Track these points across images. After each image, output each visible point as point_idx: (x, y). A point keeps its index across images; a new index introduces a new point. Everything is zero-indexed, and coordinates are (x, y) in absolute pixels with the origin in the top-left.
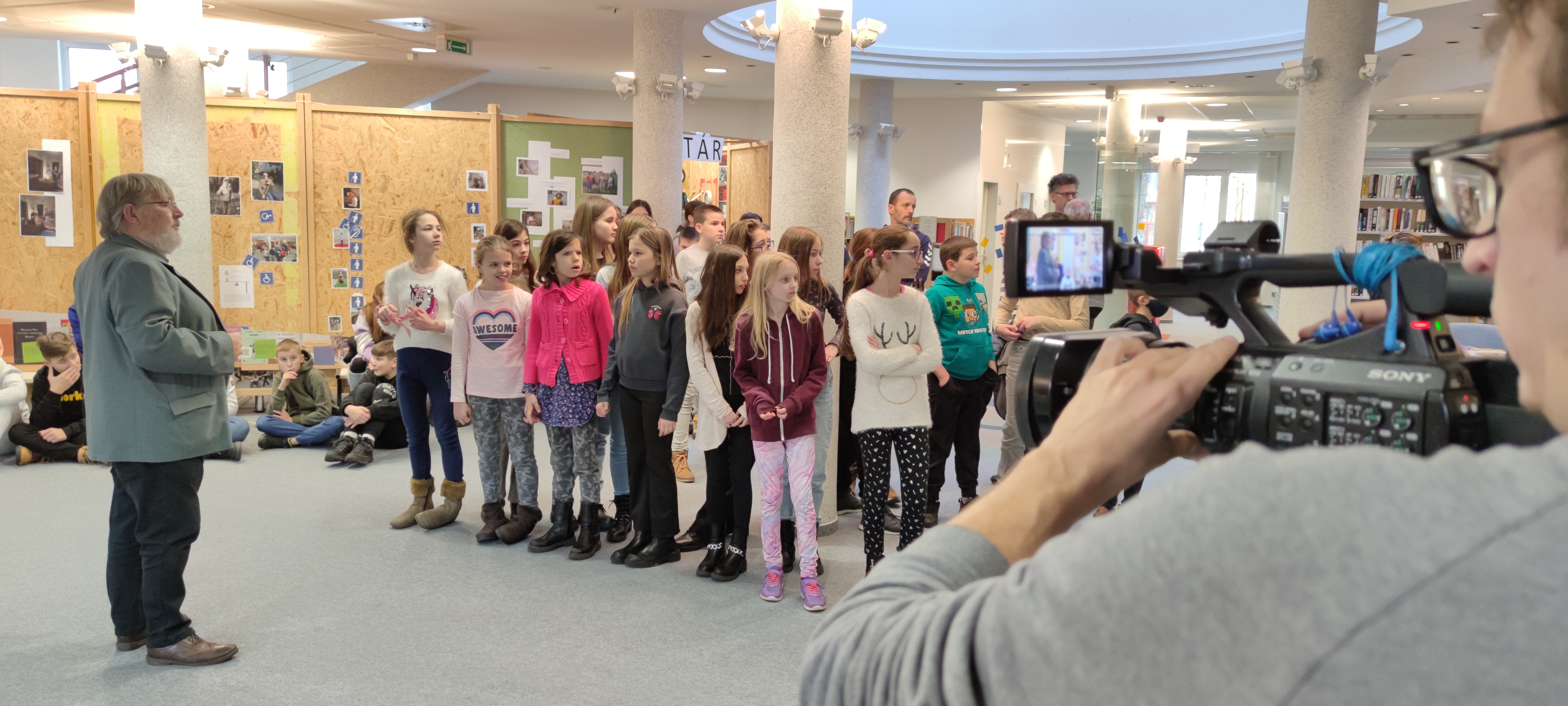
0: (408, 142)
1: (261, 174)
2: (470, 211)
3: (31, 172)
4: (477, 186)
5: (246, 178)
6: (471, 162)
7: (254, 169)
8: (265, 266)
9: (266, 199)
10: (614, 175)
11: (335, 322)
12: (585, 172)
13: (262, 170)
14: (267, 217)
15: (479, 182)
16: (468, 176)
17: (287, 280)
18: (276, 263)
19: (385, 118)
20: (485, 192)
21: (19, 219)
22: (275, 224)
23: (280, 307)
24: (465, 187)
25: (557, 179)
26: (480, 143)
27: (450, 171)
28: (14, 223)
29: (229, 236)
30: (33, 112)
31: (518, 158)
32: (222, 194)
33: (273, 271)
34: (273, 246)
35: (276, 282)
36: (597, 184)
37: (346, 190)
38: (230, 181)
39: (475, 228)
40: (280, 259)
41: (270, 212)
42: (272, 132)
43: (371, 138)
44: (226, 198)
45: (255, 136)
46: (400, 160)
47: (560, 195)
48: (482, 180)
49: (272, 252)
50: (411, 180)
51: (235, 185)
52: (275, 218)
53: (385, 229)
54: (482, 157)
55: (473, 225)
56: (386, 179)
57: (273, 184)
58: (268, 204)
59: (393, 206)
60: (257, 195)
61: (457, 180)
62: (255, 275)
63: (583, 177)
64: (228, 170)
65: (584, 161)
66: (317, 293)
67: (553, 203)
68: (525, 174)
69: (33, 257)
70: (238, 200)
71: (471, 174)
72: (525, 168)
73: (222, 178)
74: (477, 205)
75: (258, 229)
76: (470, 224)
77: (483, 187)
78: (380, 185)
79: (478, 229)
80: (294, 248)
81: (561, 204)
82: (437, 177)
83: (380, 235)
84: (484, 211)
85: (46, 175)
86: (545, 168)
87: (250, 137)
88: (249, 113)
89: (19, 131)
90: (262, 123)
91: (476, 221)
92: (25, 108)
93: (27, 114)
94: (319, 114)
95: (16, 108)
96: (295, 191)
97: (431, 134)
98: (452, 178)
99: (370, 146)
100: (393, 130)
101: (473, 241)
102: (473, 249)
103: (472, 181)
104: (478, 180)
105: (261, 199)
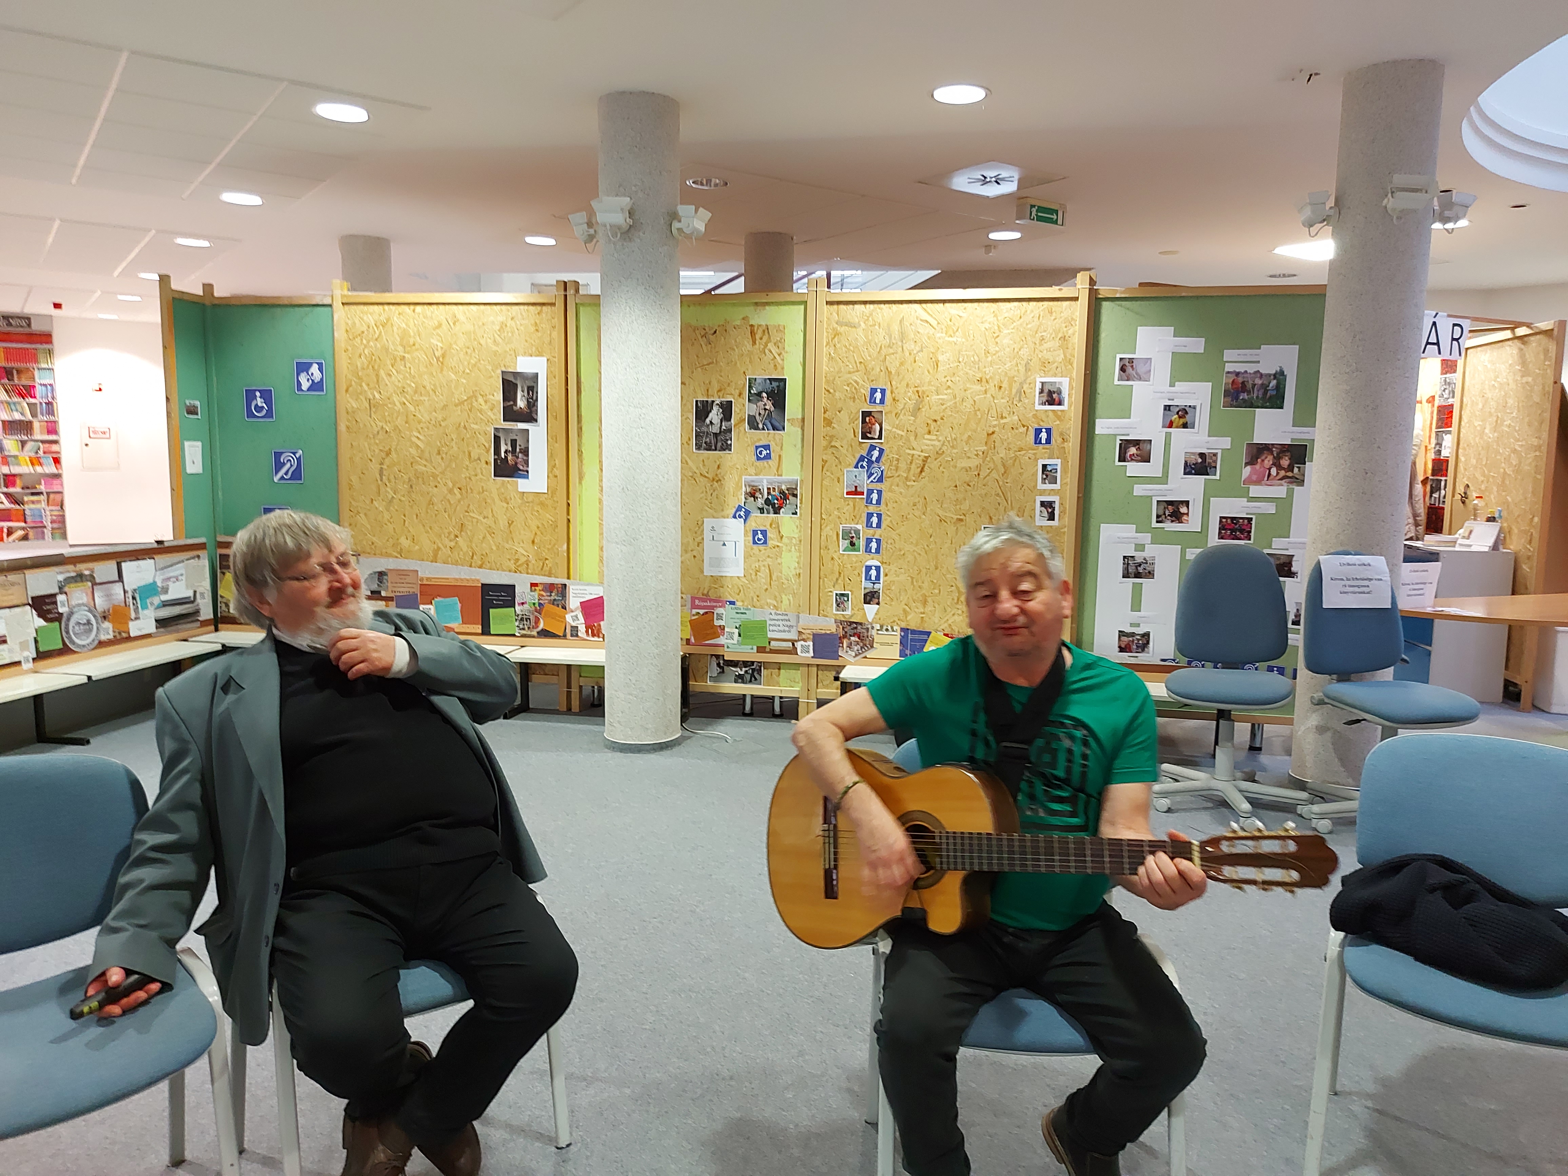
0: (954, 339)
1: (759, 394)
2: (1037, 441)
3: (505, 399)
4: (1051, 402)
5: (740, 400)
6: (1045, 364)
7: (750, 387)
8: (759, 520)
9: (763, 429)
10: (1280, 376)
11: (841, 600)
12: (1228, 372)
13: (760, 389)
14: (763, 453)
15: (1055, 396)
16: (1038, 386)
17: (785, 540)
18: (772, 515)
19: (924, 305)
20: (1062, 411)
21: (492, 458)
22: (773, 463)
23: (774, 578)
25: (1180, 386)
26: (1060, 336)
27: (1011, 380)
28: (487, 463)
29: (718, 480)
30: (510, 323)
31: (1119, 356)
32: (711, 422)
33: (768, 528)
34: (769, 493)
35: (770, 542)
36: (1249, 392)
37: (865, 414)
38: (721, 405)
39: (1044, 467)
40: (777, 511)
41: (767, 447)
42: (775, 337)
43: (903, 336)
44: (715, 429)
45: (754, 343)
46: (940, 368)
47: (1183, 412)
48: (1059, 392)
49: (767, 502)
50: (955, 397)
51: (727, 409)
52: (772, 455)
53: (915, 469)
54: (1062, 356)
55: (1041, 462)
56: (921, 396)
57: (772, 409)
58: (764, 436)
59: (927, 436)
60: (753, 424)
61: (1021, 393)
62: (746, 531)
63: (1225, 380)
64: (719, 391)
65: (1229, 354)
66: (821, 558)
67: (1171, 425)
68: (1128, 380)
69: (505, 505)
70: (730, 431)
72: (1129, 370)
73: (713, 402)
74: (1048, 431)
75: (752, 470)
76: (1036, 460)
77: (1060, 404)
78: (911, 404)
79: (1049, 468)
80: (795, 496)
81: (1185, 426)
82: (993, 390)
83: (907, 478)
84: (1060, 440)
85: (521, 403)
86: (1162, 369)
87: (748, 344)
88: (748, 311)
89: (495, 348)
90: (764, 324)
91: (1046, 455)
92: (501, 318)
93: (503, 326)
94: (835, 307)
95: (492, 318)
96: (800, 417)
97: (987, 326)
98: (1014, 391)
99: (900, 349)
100: (934, 323)
101: (1040, 486)
102: (1039, 499)
103: (1045, 394)
104: (1054, 392)
105: (757, 428)
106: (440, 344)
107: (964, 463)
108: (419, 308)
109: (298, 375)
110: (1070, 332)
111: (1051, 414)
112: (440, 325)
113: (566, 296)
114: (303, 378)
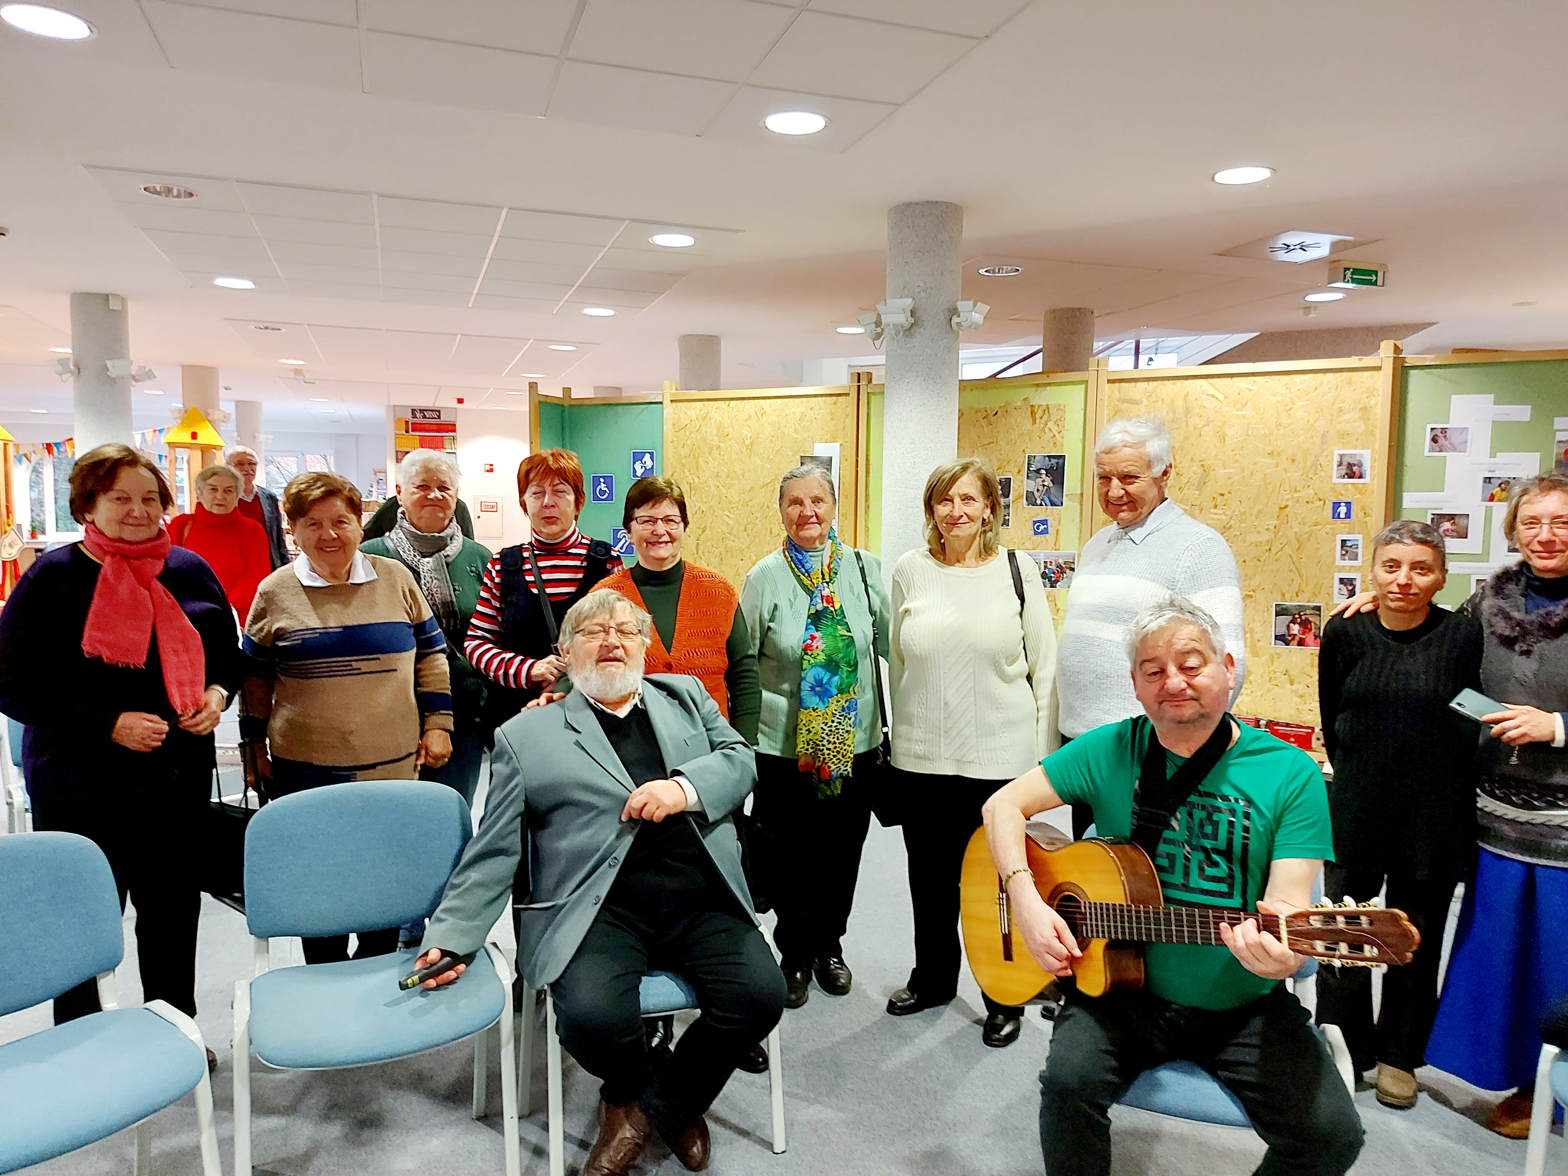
0: (1243, 413)
1: (1038, 471)
2: (1336, 515)
4: (1351, 475)
5: (1019, 477)
6: (1343, 436)
9: (1041, 505)
12: (1560, 442)
13: (1039, 466)
14: (1040, 527)
15: (1355, 468)
16: (1336, 459)
18: (1049, 589)
20: (1364, 484)
22: (1051, 537)
24: (1331, 477)
25: (1503, 457)
26: (1361, 406)
27: (1306, 453)
30: (809, 413)
31: (1429, 426)
38: (1000, 482)
39: (1344, 542)
40: (1054, 584)
41: (1044, 522)
42: (1055, 416)
43: (1188, 411)
45: (1034, 422)
46: (1228, 442)
47: (1507, 484)
48: (1360, 465)
49: (1045, 575)
50: (1243, 470)
51: (1006, 487)
52: (1050, 529)
54: (1363, 427)
55: (1340, 537)
56: (1206, 470)
57: (1051, 485)
59: (1213, 511)
60: (1031, 499)
61: (1317, 466)
67: (1492, 499)
68: (1441, 451)
70: (1008, 507)
71: (1341, 456)
72: (1442, 440)
74: (1348, 504)
75: (1029, 544)
76: (1334, 535)
77: (1361, 477)
79: (1349, 544)
80: (1073, 569)
82: (1285, 464)
84: (1362, 514)
86: (1480, 439)
87: (1027, 424)
88: (1029, 392)
89: (797, 436)
90: (1044, 403)
91: (1346, 530)
92: (801, 409)
93: (803, 415)
94: (1117, 384)
95: (793, 410)
96: (1079, 492)
97: (1279, 398)
98: (1309, 464)
99: (1184, 424)
100: (1221, 397)
101: (1339, 562)
102: (1338, 576)
103: (1344, 467)
104: (1355, 465)
105: (1035, 504)
106: (749, 434)
107: (1253, 538)
108: (733, 403)
109: (634, 463)
110: (1372, 402)
111: (1350, 487)
112: (750, 417)
113: (859, 386)
114: (638, 465)
